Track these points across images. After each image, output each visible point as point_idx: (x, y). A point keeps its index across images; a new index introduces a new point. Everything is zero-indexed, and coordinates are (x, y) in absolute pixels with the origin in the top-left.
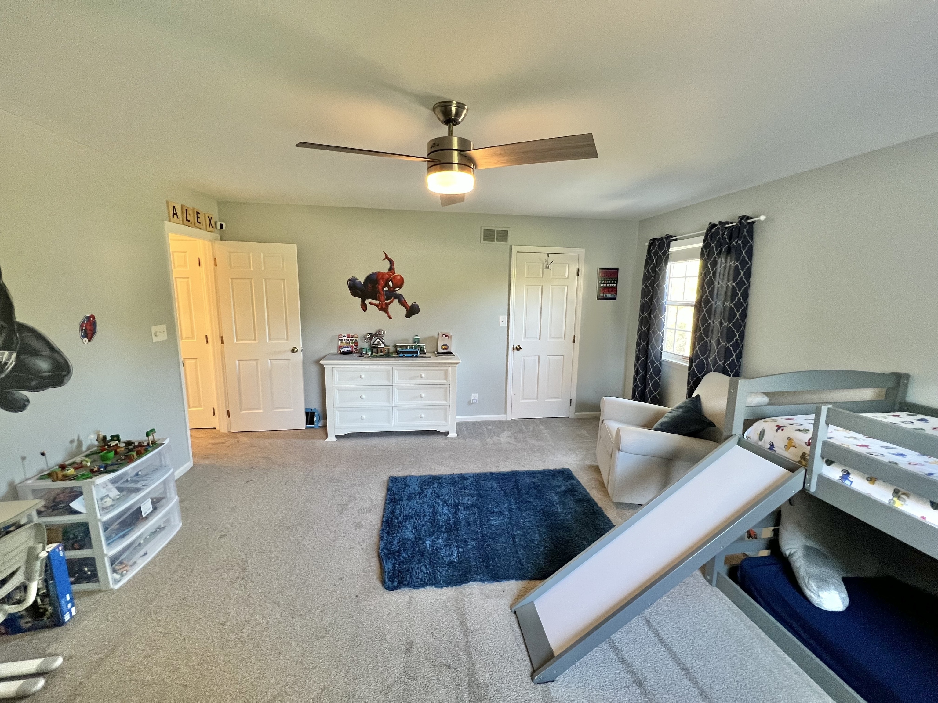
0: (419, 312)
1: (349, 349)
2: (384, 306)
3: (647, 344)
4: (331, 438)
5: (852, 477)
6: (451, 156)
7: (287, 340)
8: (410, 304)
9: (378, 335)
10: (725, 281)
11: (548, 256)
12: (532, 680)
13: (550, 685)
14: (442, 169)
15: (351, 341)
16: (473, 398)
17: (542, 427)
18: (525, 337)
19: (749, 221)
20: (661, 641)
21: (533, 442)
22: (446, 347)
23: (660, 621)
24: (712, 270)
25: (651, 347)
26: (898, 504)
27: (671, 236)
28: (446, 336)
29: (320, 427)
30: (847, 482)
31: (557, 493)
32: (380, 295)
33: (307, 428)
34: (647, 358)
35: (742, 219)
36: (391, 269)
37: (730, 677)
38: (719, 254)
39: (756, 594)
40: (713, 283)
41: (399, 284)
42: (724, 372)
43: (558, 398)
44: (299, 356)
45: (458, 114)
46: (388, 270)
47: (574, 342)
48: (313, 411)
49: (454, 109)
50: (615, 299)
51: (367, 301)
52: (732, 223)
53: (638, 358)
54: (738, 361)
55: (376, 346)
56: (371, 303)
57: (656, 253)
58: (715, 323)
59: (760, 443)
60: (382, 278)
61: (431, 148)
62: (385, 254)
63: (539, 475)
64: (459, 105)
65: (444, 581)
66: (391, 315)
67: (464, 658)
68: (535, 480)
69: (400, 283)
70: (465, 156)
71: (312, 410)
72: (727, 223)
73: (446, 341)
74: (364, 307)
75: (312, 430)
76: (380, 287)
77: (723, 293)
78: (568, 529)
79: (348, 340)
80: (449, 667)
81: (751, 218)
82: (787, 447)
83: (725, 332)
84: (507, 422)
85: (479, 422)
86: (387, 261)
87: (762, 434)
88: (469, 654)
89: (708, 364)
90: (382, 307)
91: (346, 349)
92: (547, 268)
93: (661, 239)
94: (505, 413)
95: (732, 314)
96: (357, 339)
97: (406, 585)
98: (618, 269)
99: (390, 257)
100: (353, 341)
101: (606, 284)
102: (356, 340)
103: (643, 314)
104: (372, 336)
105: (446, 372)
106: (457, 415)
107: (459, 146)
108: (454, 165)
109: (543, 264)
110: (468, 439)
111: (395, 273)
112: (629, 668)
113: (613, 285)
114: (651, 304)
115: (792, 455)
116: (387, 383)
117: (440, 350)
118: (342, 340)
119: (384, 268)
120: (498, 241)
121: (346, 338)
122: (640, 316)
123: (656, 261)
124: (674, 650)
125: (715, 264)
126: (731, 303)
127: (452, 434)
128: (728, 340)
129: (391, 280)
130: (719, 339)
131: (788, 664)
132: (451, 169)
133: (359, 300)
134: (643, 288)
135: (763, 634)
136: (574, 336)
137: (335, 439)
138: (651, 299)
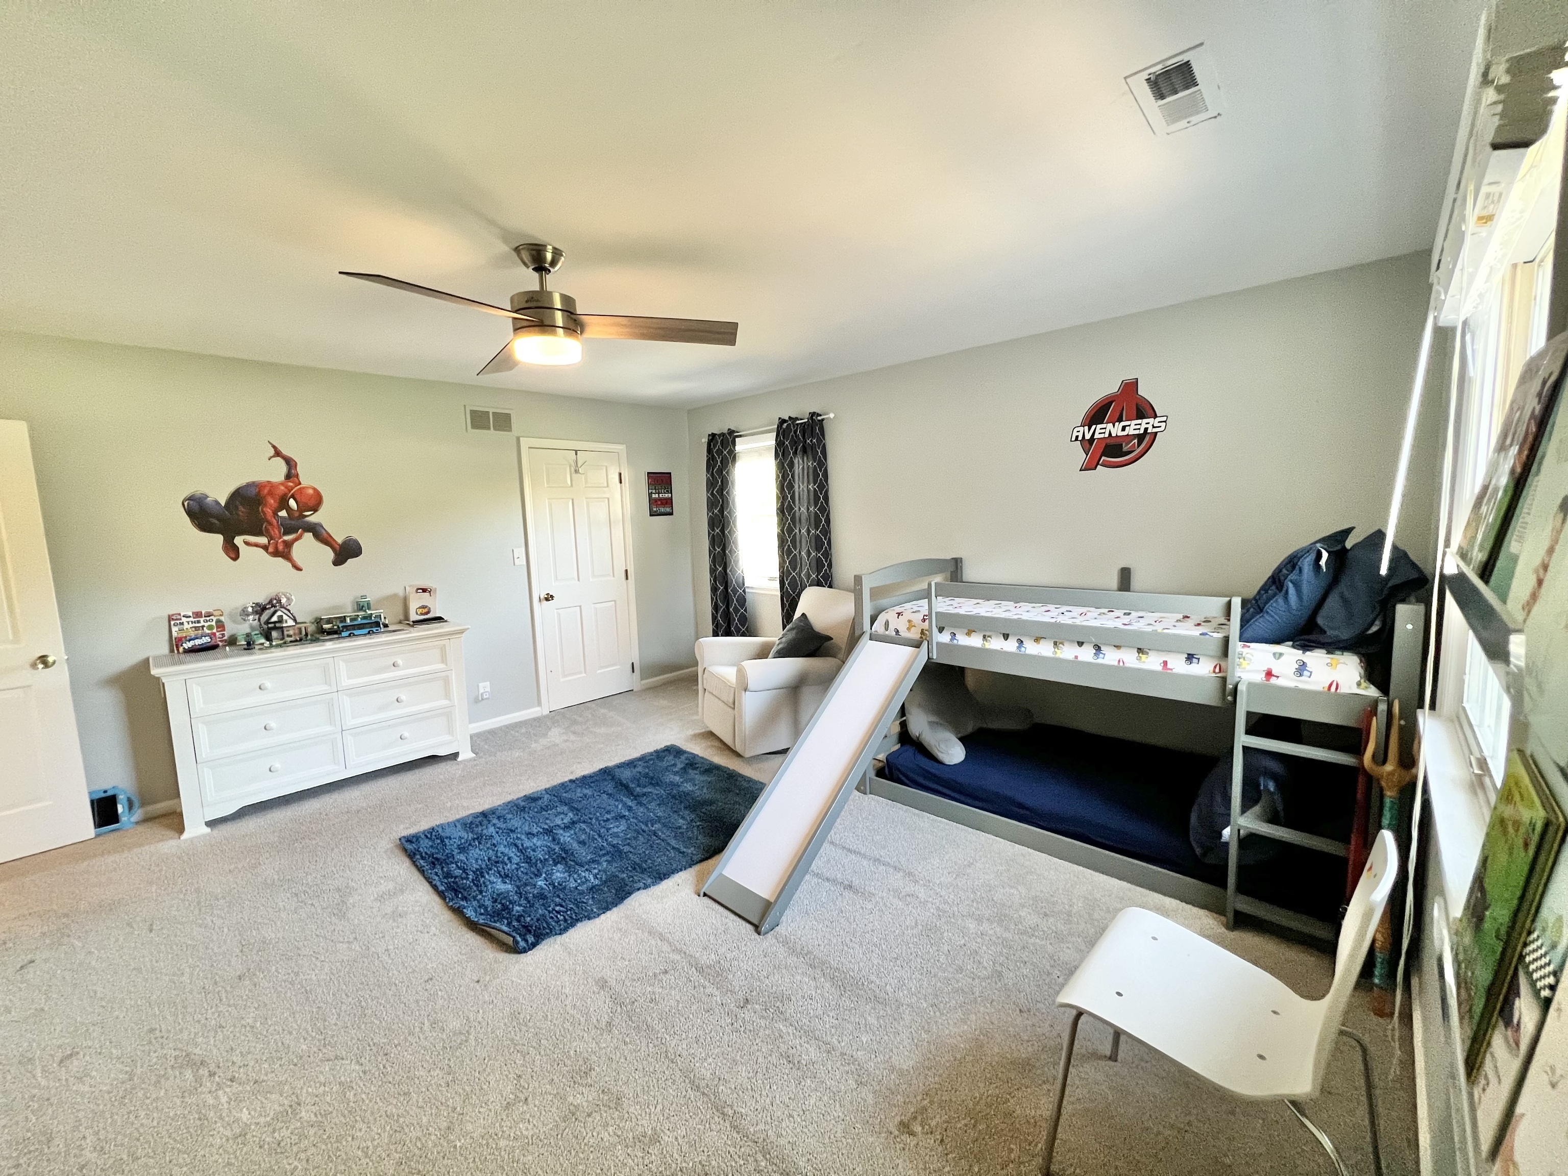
0: (361, 553)
1: (207, 639)
2: (281, 547)
3: (725, 569)
4: (195, 828)
5: (958, 637)
6: (553, 319)
7: (16, 641)
8: (340, 539)
9: (274, 603)
10: (805, 484)
11: (576, 454)
12: (759, 934)
13: (777, 929)
14: (543, 332)
15: (206, 624)
16: (481, 691)
17: (603, 711)
18: (556, 579)
19: (819, 418)
20: (849, 850)
21: (603, 730)
22: (426, 610)
23: (841, 838)
24: (790, 471)
25: (730, 571)
26: (988, 645)
27: (734, 432)
28: (424, 590)
29: (137, 823)
30: (955, 642)
31: (676, 773)
32: (270, 528)
33: (97, 836)
34: (726, 588)
35: (812, 416)
36: (291, 475)
37: (909, 848)
38: (795, 453)
39: (903, 778)
40: (794, 487)
41: (312, 503)
42: (819, 584)
43: (615, 665)
44: (59, 676)
45: (553, 263)
46: (283, 479)
47: (627, 578)
48: (109, 793)
49: (549, 256)
50: (671, 514)
51: (239, 541)
52: (801, 419)
53: (714, 589)
54: (830, 571)
55: (278, 625)
56: (247, 543)
57: (720, 452)
58: (802, 531)
59: (887, 633)
60: (271, 493)
61: (527, 302)
62: (274, 447)
63: (640, 763)
64: (556, 251)
65: (599, 909)
66: (299, 563)
67: (677, 957)
68: (639, 769)
69: (316, 503)
70: (575, 320)
71: (105, 792)
72: (797, 419)
73: (425, 599)
74: (233, 552)
75: (116, 834)
76: (269, 511)
77: (805, 497)
78: (711, 803)
79: (199, 622)
80: (666, 972)
81: (821, 415)
82: (909, 629)
83: (813, 541)
84: (546, 717)
85: (500, 728)
86: (279, 460)
87: (887, 624)
88: (680, 951)
89: (801, 580)
90: (276, 548)
91: (198, 642)
92: (576, 471)
93: (723, 434)
94: (539, 704)
95: (817, 521)
96: (222, 618)
97: (548, 935)
98: (670, 473)
99: (285, 452)
100: (214, 623)
101: (659, 493)
102: (218, 621)
103: (713, 530)
104: (260, 609)
105: (443, 649)
106: (470, 723)
107: (562, 304)
108: (557, 329)
109: (570, 466)
110: (498, 754)
111: (300, 484)
112: (834, 881)
113: (666, 495)
114: (723, 517)
115: (914, 635)
116: (324, 688)
117: (414, 617)
118: (182, 624)
119: (276, 473)
120: (495, 429)
121: (191, 619)
122: (709, 533)
123: (721, 462)
124: (862, 852)
125: (791, 465)
126: (815, 507)
127: (466, 754)
128: (818, 549)
129: (293, 496)
130: (808, 550)
131: (940, 822)
132: (554, 333)
133: (219, 539)
134: (708, 498)
135: (917, 811)
136: (626, 571)
137: (207, 830)
138: (722, 511)
